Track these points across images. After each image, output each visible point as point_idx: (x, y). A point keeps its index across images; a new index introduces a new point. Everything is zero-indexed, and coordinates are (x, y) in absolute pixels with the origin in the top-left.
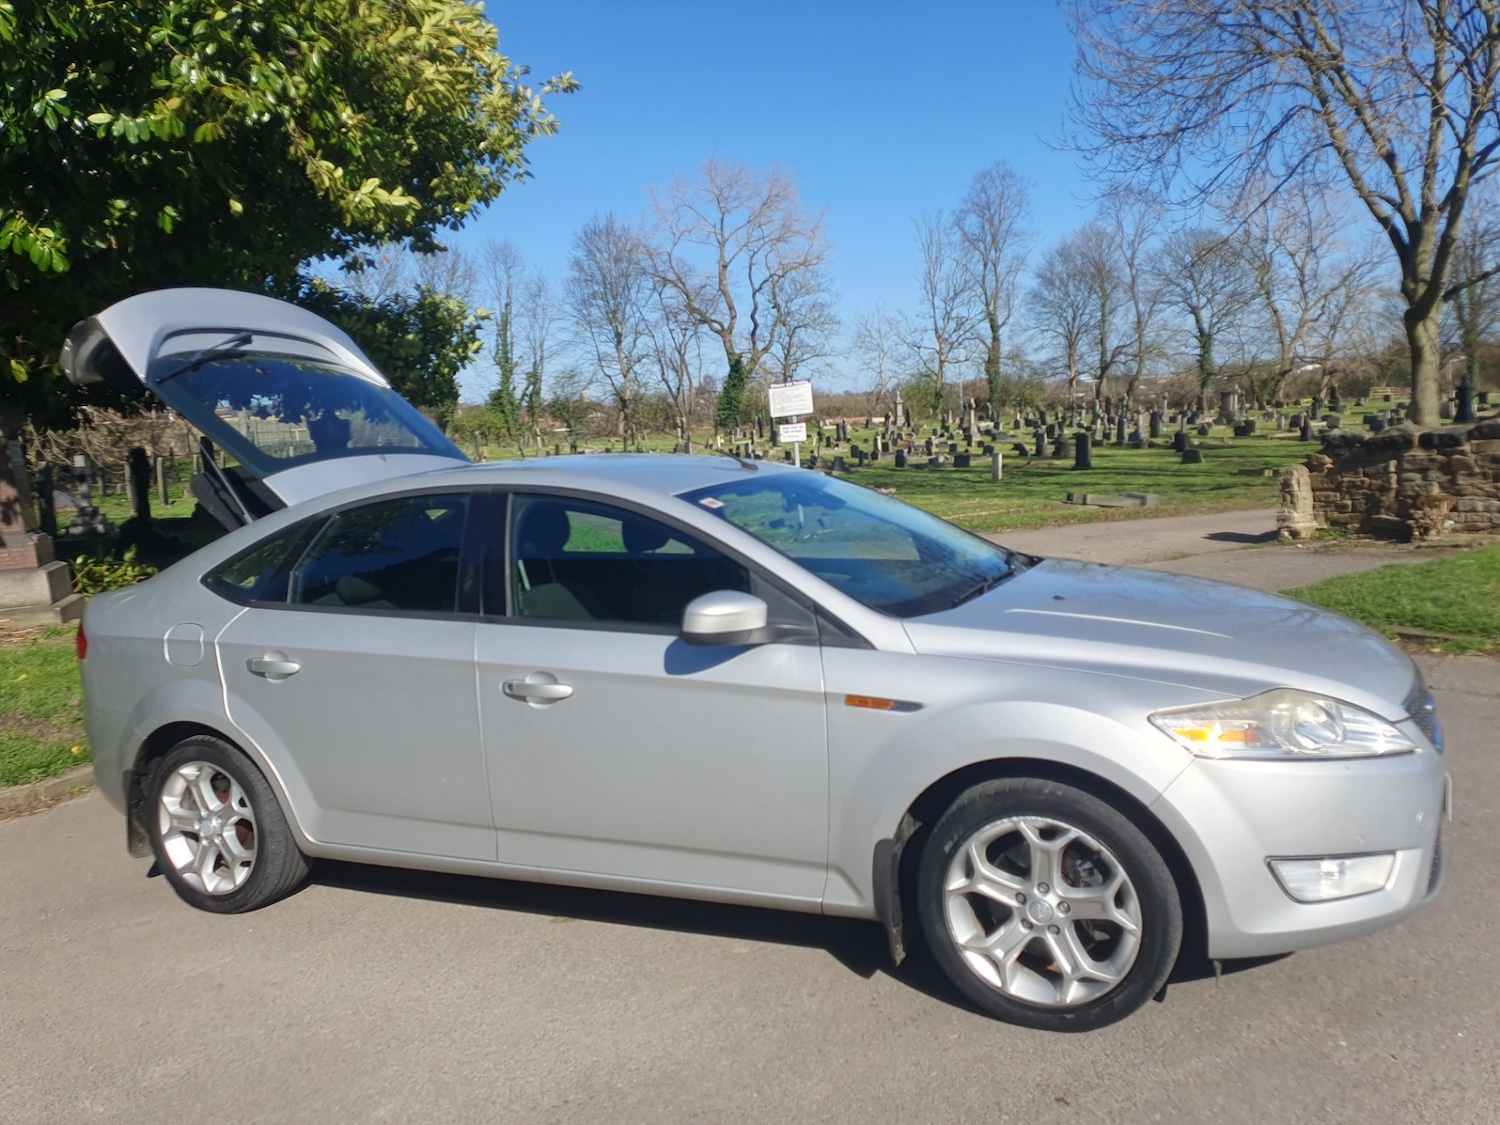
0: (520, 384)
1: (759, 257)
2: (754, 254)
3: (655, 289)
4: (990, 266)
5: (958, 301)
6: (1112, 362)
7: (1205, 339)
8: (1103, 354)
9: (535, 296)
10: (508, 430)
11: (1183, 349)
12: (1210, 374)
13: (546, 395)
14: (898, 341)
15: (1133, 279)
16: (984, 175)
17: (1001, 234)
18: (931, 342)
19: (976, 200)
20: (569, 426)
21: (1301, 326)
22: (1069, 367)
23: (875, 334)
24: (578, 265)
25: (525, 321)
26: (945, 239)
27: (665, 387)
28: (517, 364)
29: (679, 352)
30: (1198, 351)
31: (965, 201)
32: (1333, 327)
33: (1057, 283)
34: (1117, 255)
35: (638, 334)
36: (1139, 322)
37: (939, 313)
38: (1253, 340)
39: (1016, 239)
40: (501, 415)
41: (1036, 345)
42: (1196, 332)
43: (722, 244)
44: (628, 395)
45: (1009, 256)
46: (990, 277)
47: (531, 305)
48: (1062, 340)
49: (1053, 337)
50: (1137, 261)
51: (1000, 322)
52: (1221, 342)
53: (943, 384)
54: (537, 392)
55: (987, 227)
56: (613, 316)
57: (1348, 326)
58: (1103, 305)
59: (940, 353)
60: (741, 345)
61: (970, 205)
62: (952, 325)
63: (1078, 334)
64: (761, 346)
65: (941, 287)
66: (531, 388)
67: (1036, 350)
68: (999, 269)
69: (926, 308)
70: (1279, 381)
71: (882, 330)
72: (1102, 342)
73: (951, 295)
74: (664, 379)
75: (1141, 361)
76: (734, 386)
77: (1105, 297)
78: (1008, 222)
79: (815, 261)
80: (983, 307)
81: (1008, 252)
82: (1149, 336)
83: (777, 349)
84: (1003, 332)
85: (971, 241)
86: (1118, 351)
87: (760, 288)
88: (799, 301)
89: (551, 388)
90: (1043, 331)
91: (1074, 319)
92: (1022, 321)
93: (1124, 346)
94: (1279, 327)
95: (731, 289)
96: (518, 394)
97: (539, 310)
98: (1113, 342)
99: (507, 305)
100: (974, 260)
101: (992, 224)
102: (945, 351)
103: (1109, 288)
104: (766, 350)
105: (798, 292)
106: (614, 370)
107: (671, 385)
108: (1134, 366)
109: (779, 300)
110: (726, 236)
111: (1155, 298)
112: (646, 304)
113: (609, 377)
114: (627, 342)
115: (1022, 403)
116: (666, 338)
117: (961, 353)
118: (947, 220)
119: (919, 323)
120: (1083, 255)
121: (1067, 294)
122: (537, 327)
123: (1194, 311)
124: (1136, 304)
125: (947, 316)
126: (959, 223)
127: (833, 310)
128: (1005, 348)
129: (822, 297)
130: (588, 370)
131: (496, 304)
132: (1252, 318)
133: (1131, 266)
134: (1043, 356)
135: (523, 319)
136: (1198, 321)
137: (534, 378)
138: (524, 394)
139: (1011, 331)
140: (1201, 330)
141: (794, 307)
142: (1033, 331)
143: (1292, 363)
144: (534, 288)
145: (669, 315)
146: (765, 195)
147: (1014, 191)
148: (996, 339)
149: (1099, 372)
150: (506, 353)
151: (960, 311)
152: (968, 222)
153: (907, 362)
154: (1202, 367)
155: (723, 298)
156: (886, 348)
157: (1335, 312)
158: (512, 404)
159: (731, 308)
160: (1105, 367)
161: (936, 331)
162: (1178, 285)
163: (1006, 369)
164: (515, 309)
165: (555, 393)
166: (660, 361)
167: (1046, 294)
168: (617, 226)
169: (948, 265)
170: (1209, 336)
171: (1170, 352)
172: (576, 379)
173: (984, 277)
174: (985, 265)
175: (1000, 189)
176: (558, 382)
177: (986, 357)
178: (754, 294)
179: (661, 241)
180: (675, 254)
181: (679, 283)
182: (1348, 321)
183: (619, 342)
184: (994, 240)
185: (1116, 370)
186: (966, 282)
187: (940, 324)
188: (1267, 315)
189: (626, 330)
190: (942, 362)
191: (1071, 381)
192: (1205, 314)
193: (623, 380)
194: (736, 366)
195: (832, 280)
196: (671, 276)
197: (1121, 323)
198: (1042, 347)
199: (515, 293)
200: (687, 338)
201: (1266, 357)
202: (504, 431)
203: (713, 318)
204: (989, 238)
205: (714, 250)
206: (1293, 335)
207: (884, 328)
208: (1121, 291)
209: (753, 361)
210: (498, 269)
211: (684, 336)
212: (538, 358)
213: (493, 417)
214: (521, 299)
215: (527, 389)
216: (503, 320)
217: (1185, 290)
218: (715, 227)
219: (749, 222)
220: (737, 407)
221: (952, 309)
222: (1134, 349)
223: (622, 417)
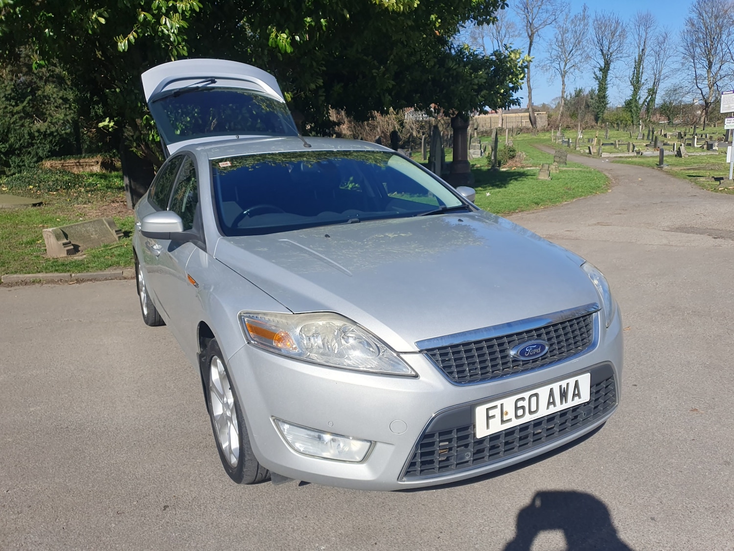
0: (643, 94)
9: (660, 44)
10: (632, 122)
13: (658, 101)
20: (669, 120)
24: (690, 21)
25: (653, 59)
28: (643, 83)
35: (722, 62)
40: (629, 113)
47: (658, 49)
54: (653, 100)
56: (709, 54)
66: (650, 97)
89: (662, 97)
96: (641, 102)
97: (662, 52)
99: (643, 50)
106: (704, 85)
113: (700, 89)
114: (715, 68)
122: (659, 62)
130: (687, 84)
131: (637, 50)
135: (652, 58)
137: (652, 92)
138: (645, 101)
144: (661, 39)
150: (638, 78)
158: (637, 107)
164: (647, 52)
165: (664, 100)
172: (678, 92)
176: (666, 94)
183: (710, 67)
189: (716, 60)
193: (709, 91)
199: (649, 43)
202: (629, 122)
210: (641, 30)
212: (657, 80)
213: (625, 115)
214: (652, 46)
215: (647, 98)
216: (639, 59)
223: (704, 113)
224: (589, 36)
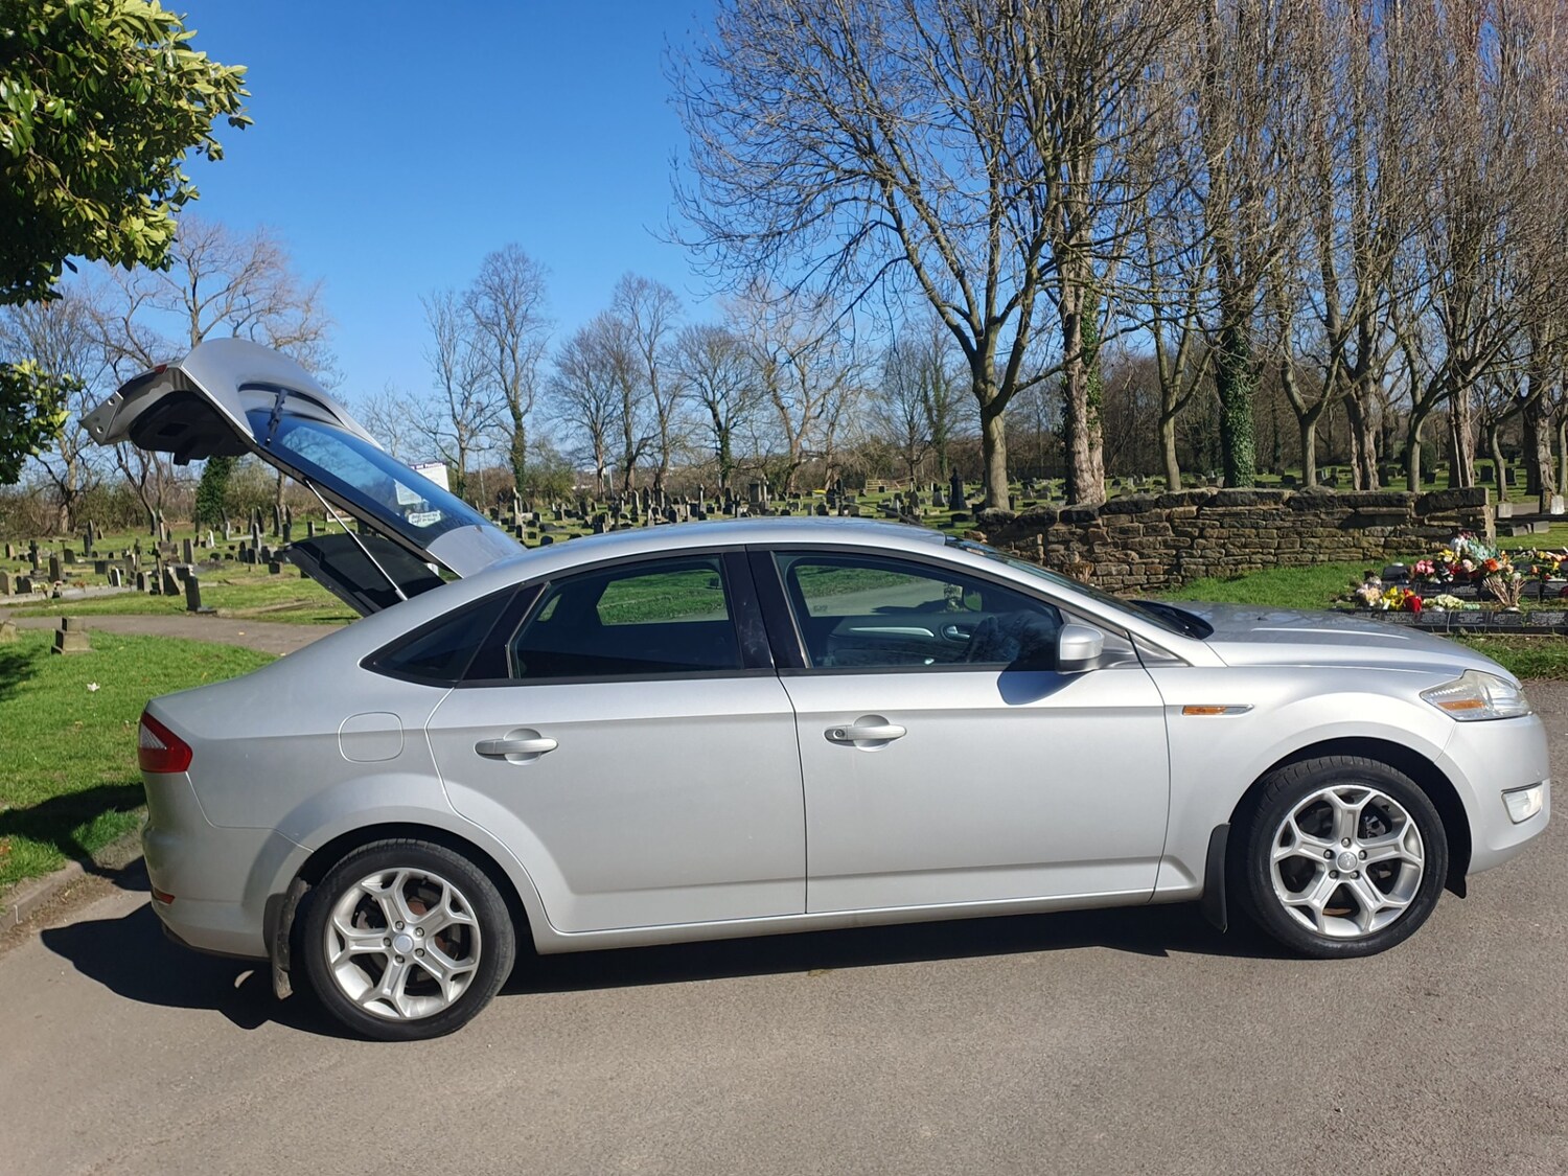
1: (242, 329)
2: (238, 325)
3: (107, 360)
4: (508, 351)
5: (476, 385)
6: (638, 453)
7: (723, 432)
8: (629, 445)
11: (703, 443)
12: (730, 467)
14: (412, 426)
15: (652, 373)
16: (497, 257)
17: (518, 319)
18: (447, 426)
19: (489, 283)
21: (805, 423)
22: (597, 459)
23: (386, 419)
26: (458, 321)
27: (125, 476)
30: (717, 445)
31: (477, 282)
32: (832, 424)
33: (579, 373)
34: (635, 347)
36: (661, 413)
37: (456, 398)
38: (766, 434)
39: (533, 326)
41: (561, 434)
42: (712, 424)
43: (195, 312)
44: (76, 484)
45: (527, 344)
46: (509, 362)
48: (587, 430)
49: (578, 427)
50: (654, 355)
51: (522, 410)
52: (737, 436)
53: (464, 473)
55: (501, 310)
57: (844, 423)
58: (626, 396)
59: (460, 439)
61: (482, 288)
62: (470, 412)
63: (602, 424)
65: (457, 371)
67: (561, 440)
68: (518, 356)
69: (442, 392)
70: (789, 474)
71: (393, 414)
72: (627, 433)
73: (469, 379)
74: (120, 466)
75: (665, 454)
76: (216, 473)
77: (628, 389)
78: (524, 307)
79: (313, 336)
80: (504, 393)
81: (526, 338)
82: (672, 428)
84: (526, 420)
85: (486, 324)
86: (643, 442)
90: (566, 420)
91: (598, 410)
92: (544, 409)
93: (649, 438)
94: (787, 423)
98: (637, 435)
100: (490, 345)
101: (506, 306)
102: (466, 436)
103: (628, 378)
107: (133, 472)
108: (659, 457)
110: (200, 303)
111: (675, 393)
115: (550, 493)
117: (483, 440)
118: (459, 300)
119: (433, 407)
120: (604, 347)
121: (589, 384)
123: (712, 405)
124: (657, 396)
125: (465, 402)
126: (471, 302)
128: (530, 436)
132: (763, 416)
133: (649, 359)
134: (569, 446)
136: (715, 416)
139: (535, 419)
140: (719, 424)
142: (556, 420)
143: (800, 457)
146: (248, 260)
147: (528, 275)
148: (519, 427)
149: (626, 464)
151: (479, 397)
152: (480, 304)
153: (421, 449)
154: (722, 458)
156: (399, 433)
157: (832, 411)
160: (631, 459)
161: (454, 417)
162: (695, 380)
163: (531, 460)
167: (566, 382)
169: (463, 349)
170: (727, 430)
171: (690, 444)
173: (501, 362)
174: (502, 351)
175: (514, 272)
177: (510, 445)
179: (114, 305)
180: (134, 319)
181: (140, 354)
182: (843, 419)
184: (510, 323)
185: (644, 462)
186: (485, 367)
187: (458, 408)
188: (776, 410)
190: (462, 450)
191: (598, 472)
192: (721, 408)
193: (65, 467)
195: (334, 359)
196: (129, 346)
197: (645, 416)
198: (567, 437)
201: (779, 451)
204: (504, 323)
205: (185, 319)
206: (798, 431)
207: (395, 412)
208: (642, 383)
217: (701, 385)
218: (184, 292)
219: (228, 289)
220: (222, 499)
221: (470, 394)
222: (658, 442)
223: (65, 512)
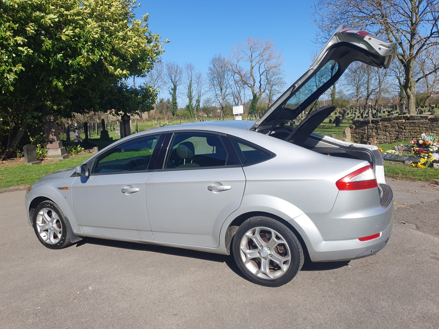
0: (194, 103)
1: (262, 65)
2: (260, 64)
3: (232, 75)
6: (371, 94)
8: (368, 92)
9: (199, 78)
10: (191, 116)
11: (394, 90)
12: (403, 97)
13: (201, 106)
20: (207, 114)
21: (434, 82)
22: (357, 96)
24: (210, 68)
25: (196, 85)
27: (235, 103)
28: (193, 97)
29: (238, 93)
30: (400, 90)
35: (227, 88)
36: (379, 82)
37: (317, 81)
40: (189, 112)
41: (347, 89)
42: (398, 84)
43: (252, 62)
44: (224, 105)
47: (197, 80)
48: (355, 88)
49: (352, 87)
54: (199, 105)
56: (220, 84)
58: (368, 77)
60: (257, 90)
63: (360, 86)
64: (262, 90)
66: (197, 104)
67: (347, 91)
70: (426, 99)
72: (368, 88)
74: (234, 101)
75: (380, 94)
76: (254, 102)
77: (369, 74)
79: (279, 66)
82: (383, 86)
83: (267, 91)
84: (336, 86)
86: (373, 91)
87: (262, 74)
88: (274, 77)
89: (203, 104)
90: (349, 85)
91: (359, 82)
92: (342, 82)
93: (375, 89)
94: (427, 82)
95: (254, 75)
96: (194, 105)
97: (200, 82)
98: (372, 87)
99: (191, 81)
103: (370, 71)
104: (264, 92)
105: (274, 74)
106: (220, 98)
107: (236, 102)
108: (378, 95)
109: (268, 77)
110: (253, 59)
111: (385, 74)
112: (230, 80)
113: (219, 100)
114: (224, 91)
115: (342, 107)
116: (235, 89)
121: (357, 74)
122: (199, 87)
123: (398, 78)
124: (379, 76)
127: (284, 80)
128: (337, 90)
129: (281, 76)
130: (213, 98)
131: (188, 80)
134: (349, 92)
135: (195, 85)
136: (399, 81)
137: (198, 101)
138: (195, 106)
140: (400, 84)
141: (273, 79)
143: (431, 93)
144: (198, 76)
145: (236, 82)
146: (264, 48)
148: (334, 88)
149: (366, 97)
150: (190, 94)
154: (400, 95)
155: (251, 77)
158: (192, 108)
159: (254, 80)
160: (368, 96)
161: (317, 86)
162: (393, 70)
163: (337, 96)
164: (193, 82)
165: (204, 105)
166: (233, 96)
167: (350, 74)
168: (222, 57)
170: (403, 85)
172: (209, 101)
176: (204, 102)
177: (331, 93)
178: (260, 76)
179: (234, 61)
180: (238, 65)
181: (239, 73)
183: (222, 90)
185: (372, 97)
187: (318, 83)
189: (224, 87)
191: (358, 100)
192: (402, 79)
193: (223, 101)
194: (255, 96)
195: (284, 71)
196: (237, 71)
197: (374, 82)
198: (349, 90)
199: (193, 77)
200: (241, 89)
202: (189, 116)
203: (249, 83)
205: (250, 63)
206: (432, 85)
209: (260, 95)
210: (188, 71)
211: (240, 88)
212: (199, 96)
213: (187, 112)
214: (195, 79)
215: (196, 104)
216: (190, 85)
217: (395, 72)
218: (250, 57)
219: (259, 55)
220: (255, 108)
221: (321, 80)
222: (378, 90)
223: (222, 112)
224: (164, 72)
